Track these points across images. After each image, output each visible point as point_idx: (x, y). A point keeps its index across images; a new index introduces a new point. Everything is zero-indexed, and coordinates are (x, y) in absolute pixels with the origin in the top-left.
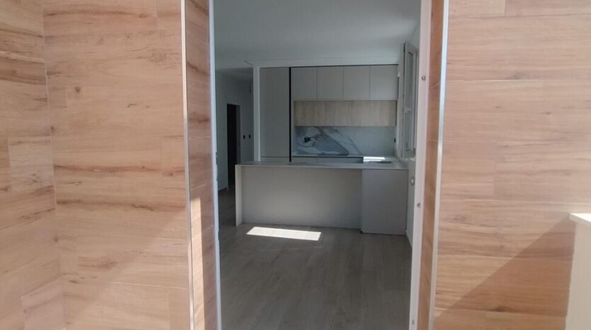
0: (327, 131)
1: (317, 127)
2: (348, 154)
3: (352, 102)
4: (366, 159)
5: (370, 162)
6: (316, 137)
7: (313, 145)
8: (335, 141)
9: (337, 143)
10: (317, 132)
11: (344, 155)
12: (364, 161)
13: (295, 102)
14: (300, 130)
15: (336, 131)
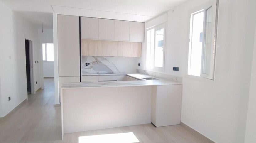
0: (99, 59)
1: (93, 57)
6: (93, 63)
7: (91, 68)
13: (82, 40)
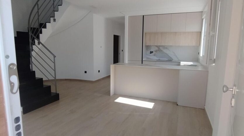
0: (161, 48)
1: (156, 46)
2: (172, 60)
3: (176, 33)
4: (182, 63)
5: (184, 65)
6: (156, 51)
7: (154, 55)
8: (166, 53)
9: (167, 54)
10: (157, 49)
11: (170, 60)
12: (181, 64)
13: (145, 33)
14: (148, 47)
15: (167, 48)
